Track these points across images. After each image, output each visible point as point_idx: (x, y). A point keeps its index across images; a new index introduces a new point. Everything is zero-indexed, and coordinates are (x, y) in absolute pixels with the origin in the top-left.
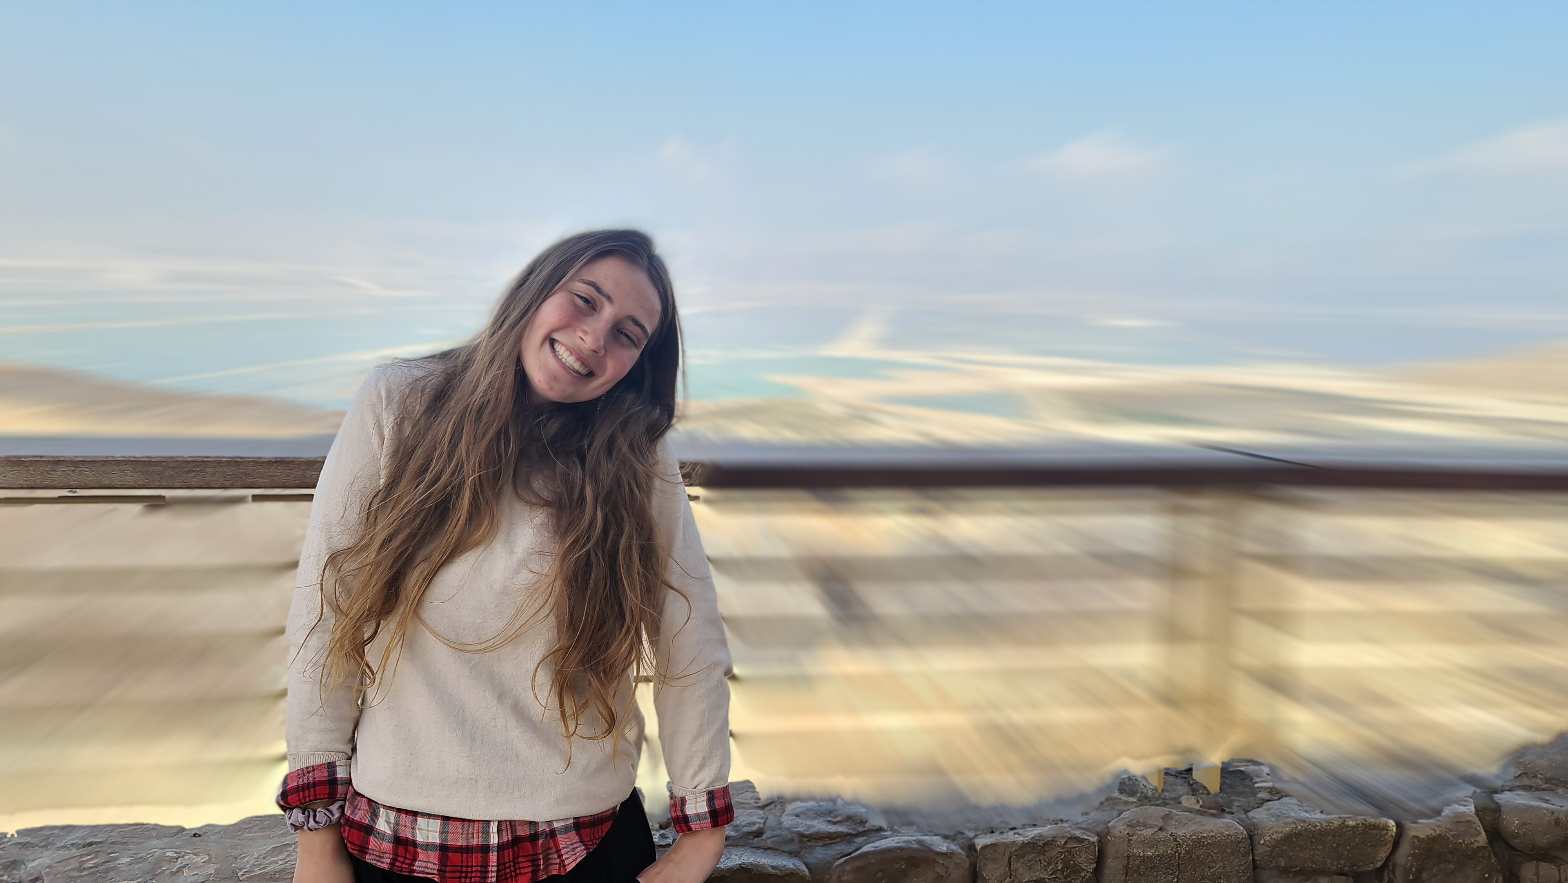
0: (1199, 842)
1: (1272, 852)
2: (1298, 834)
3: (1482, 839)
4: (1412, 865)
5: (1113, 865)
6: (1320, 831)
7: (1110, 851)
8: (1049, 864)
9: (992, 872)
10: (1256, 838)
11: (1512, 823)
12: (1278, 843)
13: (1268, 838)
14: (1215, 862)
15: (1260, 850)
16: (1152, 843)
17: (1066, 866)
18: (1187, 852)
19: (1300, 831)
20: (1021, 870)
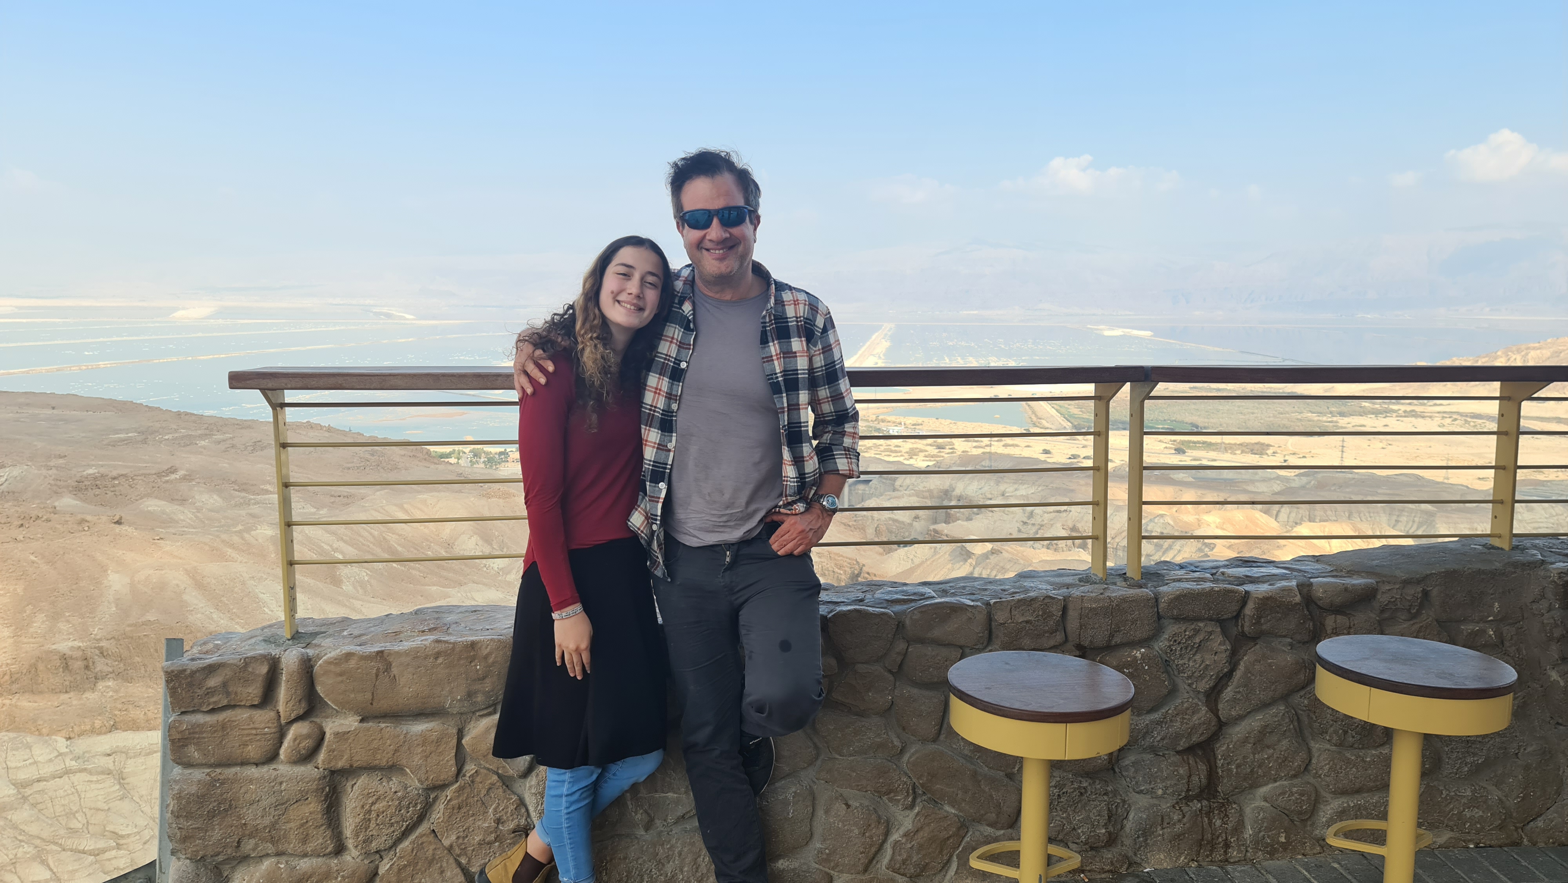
0: (1124, 600)
1: (1169, 606)
2: (1185, 596)
3: (1298, 599)
4: (1254, 615)
5: (1072, 614)
6: (1198, 594)
7: (1071, 606)
8: (1034, 611)
9: (1000, 617)
10: (1160, 599)
11: (1319, 593)
12: (1171, 601)
13: (1166, 599)
14: (1133, 611)
15: (1162, 606)
16: (1095, 600)
17: (1044, 613)
18: (1117, 605)
19: (1186, 594)
20: (1017, 616)
